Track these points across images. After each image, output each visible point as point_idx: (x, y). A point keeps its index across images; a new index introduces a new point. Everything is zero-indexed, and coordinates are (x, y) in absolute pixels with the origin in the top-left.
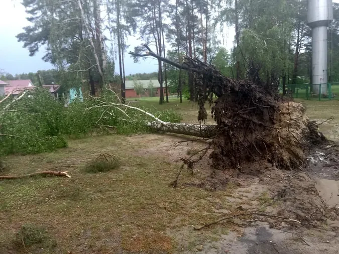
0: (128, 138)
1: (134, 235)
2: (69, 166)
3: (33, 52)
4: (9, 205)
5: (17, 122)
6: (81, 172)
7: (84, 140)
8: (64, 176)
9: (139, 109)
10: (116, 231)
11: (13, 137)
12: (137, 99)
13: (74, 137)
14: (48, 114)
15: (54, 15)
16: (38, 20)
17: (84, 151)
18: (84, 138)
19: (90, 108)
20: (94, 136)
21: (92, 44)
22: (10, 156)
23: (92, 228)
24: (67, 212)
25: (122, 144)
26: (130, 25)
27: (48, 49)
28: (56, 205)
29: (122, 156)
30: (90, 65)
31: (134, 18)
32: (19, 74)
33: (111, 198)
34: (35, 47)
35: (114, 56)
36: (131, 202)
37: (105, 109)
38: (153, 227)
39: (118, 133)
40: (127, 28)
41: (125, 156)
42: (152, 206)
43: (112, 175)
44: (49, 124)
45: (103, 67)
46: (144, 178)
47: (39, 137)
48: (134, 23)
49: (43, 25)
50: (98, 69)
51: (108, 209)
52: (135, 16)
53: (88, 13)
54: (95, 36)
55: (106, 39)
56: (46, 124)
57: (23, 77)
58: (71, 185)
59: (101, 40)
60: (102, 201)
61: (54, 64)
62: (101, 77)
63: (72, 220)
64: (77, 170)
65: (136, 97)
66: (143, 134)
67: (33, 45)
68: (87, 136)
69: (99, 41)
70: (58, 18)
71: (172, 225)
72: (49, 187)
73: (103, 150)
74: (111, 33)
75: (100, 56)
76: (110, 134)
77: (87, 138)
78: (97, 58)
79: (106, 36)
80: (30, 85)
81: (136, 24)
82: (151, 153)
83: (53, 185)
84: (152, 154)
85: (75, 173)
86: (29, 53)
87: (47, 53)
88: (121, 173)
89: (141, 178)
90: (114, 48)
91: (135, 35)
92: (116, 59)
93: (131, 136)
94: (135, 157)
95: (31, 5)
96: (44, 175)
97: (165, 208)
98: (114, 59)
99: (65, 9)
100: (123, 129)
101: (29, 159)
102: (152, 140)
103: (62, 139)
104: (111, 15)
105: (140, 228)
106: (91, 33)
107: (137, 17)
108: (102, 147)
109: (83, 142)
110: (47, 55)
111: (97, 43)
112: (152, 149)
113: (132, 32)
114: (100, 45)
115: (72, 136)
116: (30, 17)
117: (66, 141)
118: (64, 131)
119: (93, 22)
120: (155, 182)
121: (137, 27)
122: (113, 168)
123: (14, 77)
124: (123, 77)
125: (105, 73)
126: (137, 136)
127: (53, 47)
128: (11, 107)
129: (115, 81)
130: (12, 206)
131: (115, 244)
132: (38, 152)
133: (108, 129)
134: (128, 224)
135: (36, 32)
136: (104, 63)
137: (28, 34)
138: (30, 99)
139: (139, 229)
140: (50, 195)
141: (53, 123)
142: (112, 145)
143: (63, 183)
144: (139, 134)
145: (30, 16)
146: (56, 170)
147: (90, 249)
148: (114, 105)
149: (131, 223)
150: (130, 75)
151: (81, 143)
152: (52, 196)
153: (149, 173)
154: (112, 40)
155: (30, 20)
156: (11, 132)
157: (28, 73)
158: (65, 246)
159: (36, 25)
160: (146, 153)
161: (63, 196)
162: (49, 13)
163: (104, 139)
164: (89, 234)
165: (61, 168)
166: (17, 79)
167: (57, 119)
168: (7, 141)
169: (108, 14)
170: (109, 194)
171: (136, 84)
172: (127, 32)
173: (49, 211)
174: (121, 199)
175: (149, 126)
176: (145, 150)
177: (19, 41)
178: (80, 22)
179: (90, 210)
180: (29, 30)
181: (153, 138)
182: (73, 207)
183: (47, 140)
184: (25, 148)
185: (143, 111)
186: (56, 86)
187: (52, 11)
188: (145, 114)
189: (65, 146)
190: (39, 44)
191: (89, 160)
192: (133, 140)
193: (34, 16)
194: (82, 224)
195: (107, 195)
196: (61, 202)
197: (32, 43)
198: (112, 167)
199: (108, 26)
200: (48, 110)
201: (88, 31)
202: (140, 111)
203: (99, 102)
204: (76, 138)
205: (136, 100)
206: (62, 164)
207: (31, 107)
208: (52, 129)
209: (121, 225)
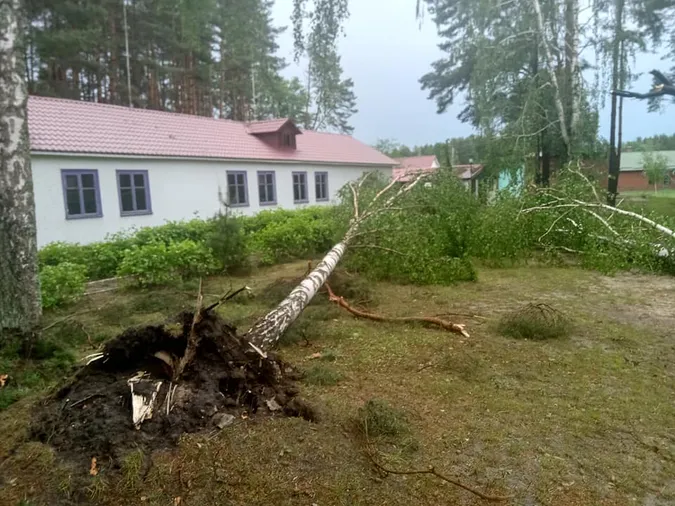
0: (607, 280)
1: (567, 481)
2: (471, 316)
3: (443, 106)
4: (364, 361)
5: (398, 228)
6: (491, 330)
7: (510, 271)
8: (458, 332)
9: (641, 217)
10: (532, 461)
11: (391, 253)
12: (647, 193)
13: (492, 264)
14: (452, 216)
15: (486, 33)
16: (457, 45)
17: (505, 292)
18: (511, 267)
19: (531, 209)
20: (531, 267)
21: (554, 79)
22: (382, 284)
23: (486, 441)
24: (448, 398)
25: (587, 289)
26: (647, 30)
27: (468, 99)
28: (434, 380)
29: (581, 316)
30: (544, 123)
31: (656, 12)
32: (419, 146)
33: (536, 394)
34: (447, 96)
35: (600, 102)
36: (577, 413)
37: (561, 213)
38: (613, 478)
39: (584, 266)
40: (637, 38)
41: (588, 317)
42: (624, 436)
43: (550, 350)
44: (452, 235)
45: (572, 126)
46: (622, 371)
47: (431, 256)
48: (658, 24)
49: (466, 55)
50: (560, 129)
51: (524, 413)
52: (661, 8)
53: (552, 18)
54: (564, 63)
55: (586, 66)
56: (446, 235)
57: (425, 151)
58: (467, 351)
59: (573, 69)
60: (517, 395)
61: (477, 126)
62: (566, 146)
63: (454, 413)
64: (484, 327)
65: (647, 189)
66: (645, 274)
67: (444, 93)
68: (516, 263)
69: (568, 74)
70: (492, 38)
71: (662, 490)
72: (430, 345)
73: (544, 297)
74: (597, 52)
75: (568, 104)
76: (567, 266)
77: (517, 268)
78: (561, 108)
79: (587, 59)
80: (434, 165)
81: (661, 26)
82: (653, 320)
83: (436, 344)
84: (656, 322)
85: (479, 330)
86: (437, 109)
87: (467, 105)
88: (570, 350)
89: (614, 369)
90: (600, 83)
91: (658, 49)
92: (604, 106)
93: (612, 276)
94: (611, 323)
95: (450, 20)
96: (427, 324)
97: (656, 450)
98: (599, 106)
99: (508, 17)
100: (598, 259)
101: (410, 293)
102: (666, 290)
103: (469, 266)
104: (602, 15)
105: (582, 471)
106: (556, 58)
107: (666, 9)
108: (543, 290)
109: (508, 276)
110: (467, 109)
111: (564, 78)
112: (659, 312)
113: (649, 44)
114: (570, 80)
115: (488, 261)
116: (444, 43)
117: (475, 269)
118: (475, 251)
119: (561, 35)
120: (647, 387)
121: (665, 31)
122: (554, 337)
123: (412, 150)
124: (616, 145)
125: (575, 138)
126: (628, 276)
127: (477, 93)
128: (395, 202)
129: (595, 155)
130: (368, 364)
131: (522, 485)
132: (426, 283)
133: (563, 255)
134: (559, 456)
135: (452, 68)
136: (576, 116)
137: (440, 74)
138: (426, 190)
139: (581, 474)
140: (429, 360)
141: (458, 234)
142: (565, 290)
143: (453, 345)
144: (634, 274)
145: (444, 40)
146: (447, 319)
147: (474, 478)
148: (581, 206)
149: (567, 455)
150: (639, 139)
151: (502, 277)
152: (430, 363)
153: (636, 364)
154: (596, 68)
155: (444, 47)
156: (389, 244)
157: (433, 145)
158: (431, 455)
159: (452, 57)
160: (640, 318)
161: (448, 367)
162: (477, 31)
163: (550, 275)
164: (478, 448)
165: (457, 318)
166: (415, 154)
167: (466, 228)
168: (381, 258)
169: (596, 14)
170: (536, 385)
171: (648, 159)
172: (636, 45)
173: (419, 387)
174: (556, 402)
175: (663, 258)
176: (640, 312)
177: (423, 88)
178: (535, 38)
179: (490, 406)
180: (441, 66)
181: (668, 287)
182: (461, 391)
183: (443, 263)
184: (408, 272)
185: (650, 221)
186: (476, 166)
187: (483, 26)
188: (654, 228)
189: (472, 279)
190: (455, 90)
191: (510, 311)
192: (616, 284)
193: (452, 40)
194: (469, 428)
195: (529, 386)
196: (443, 377)
197: (443, 89)
198: (551, 333)
199: (594, 37)
200: (452, 210)
201: (549, 54)
202: (644, 222)
203: (549, 199)
204: (497, 266)
205: (644, 197)
206: (459, 310)
207: (426, 203)
208: (456, 244)
209: (543, 453)
